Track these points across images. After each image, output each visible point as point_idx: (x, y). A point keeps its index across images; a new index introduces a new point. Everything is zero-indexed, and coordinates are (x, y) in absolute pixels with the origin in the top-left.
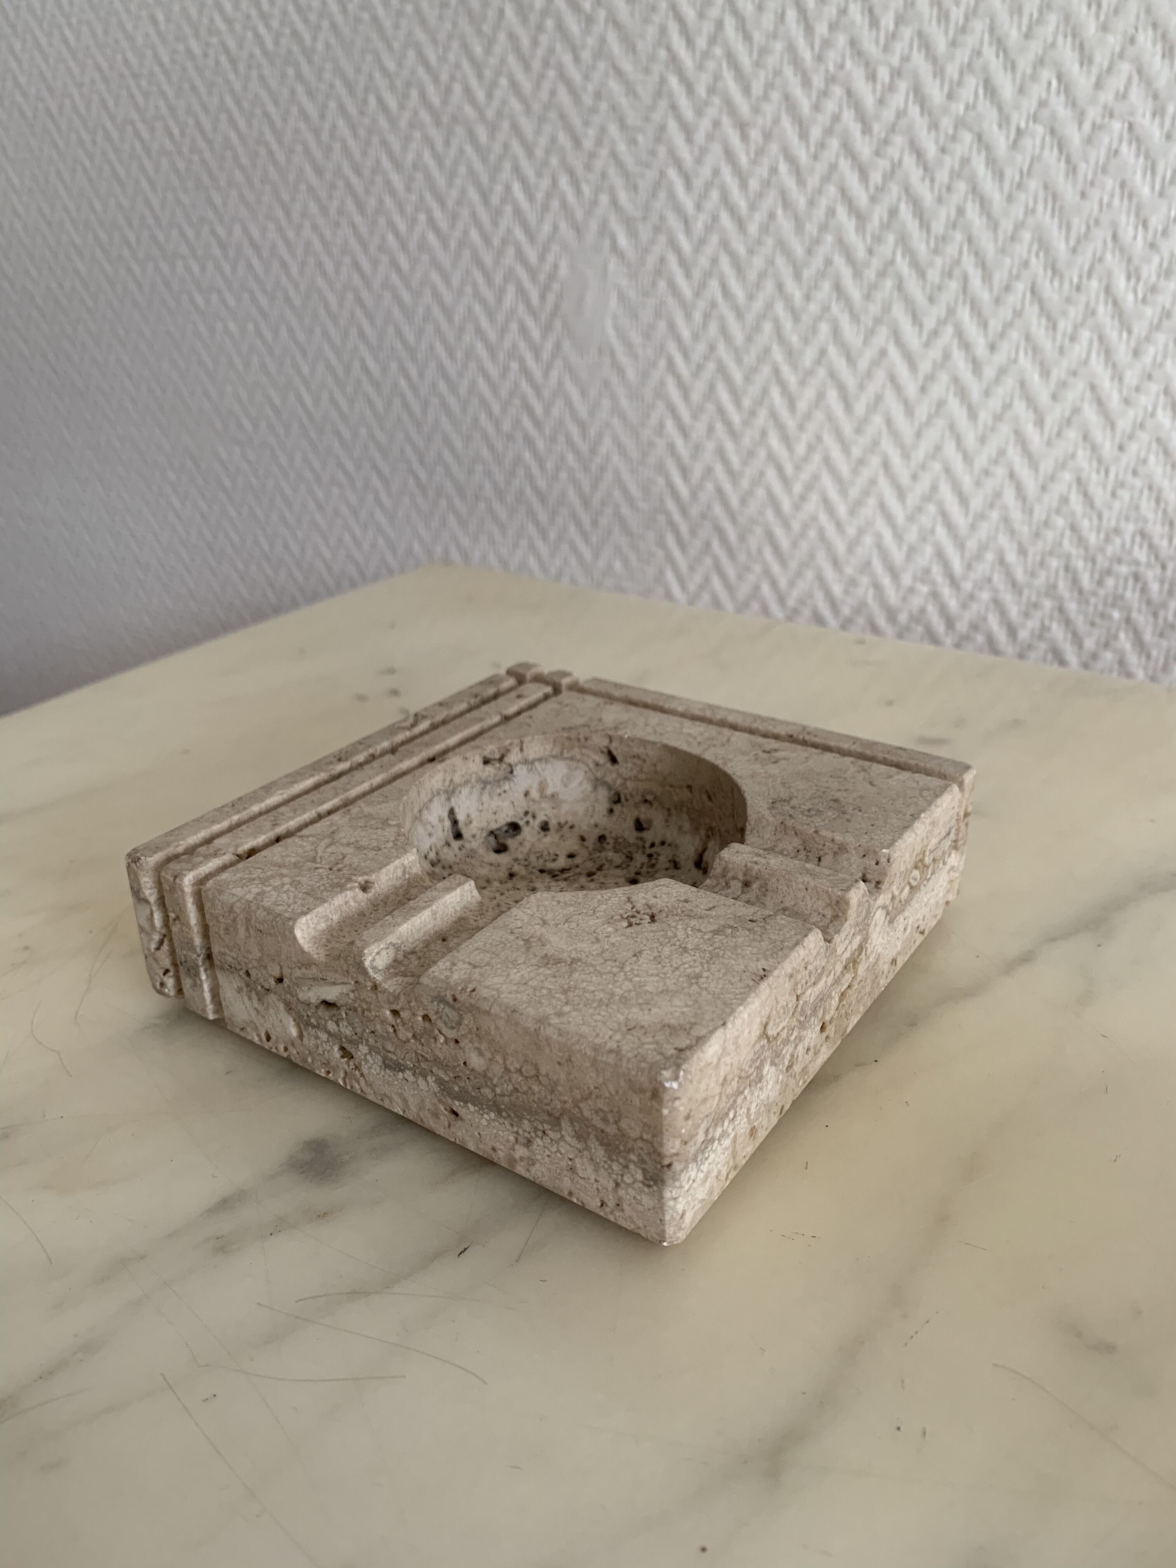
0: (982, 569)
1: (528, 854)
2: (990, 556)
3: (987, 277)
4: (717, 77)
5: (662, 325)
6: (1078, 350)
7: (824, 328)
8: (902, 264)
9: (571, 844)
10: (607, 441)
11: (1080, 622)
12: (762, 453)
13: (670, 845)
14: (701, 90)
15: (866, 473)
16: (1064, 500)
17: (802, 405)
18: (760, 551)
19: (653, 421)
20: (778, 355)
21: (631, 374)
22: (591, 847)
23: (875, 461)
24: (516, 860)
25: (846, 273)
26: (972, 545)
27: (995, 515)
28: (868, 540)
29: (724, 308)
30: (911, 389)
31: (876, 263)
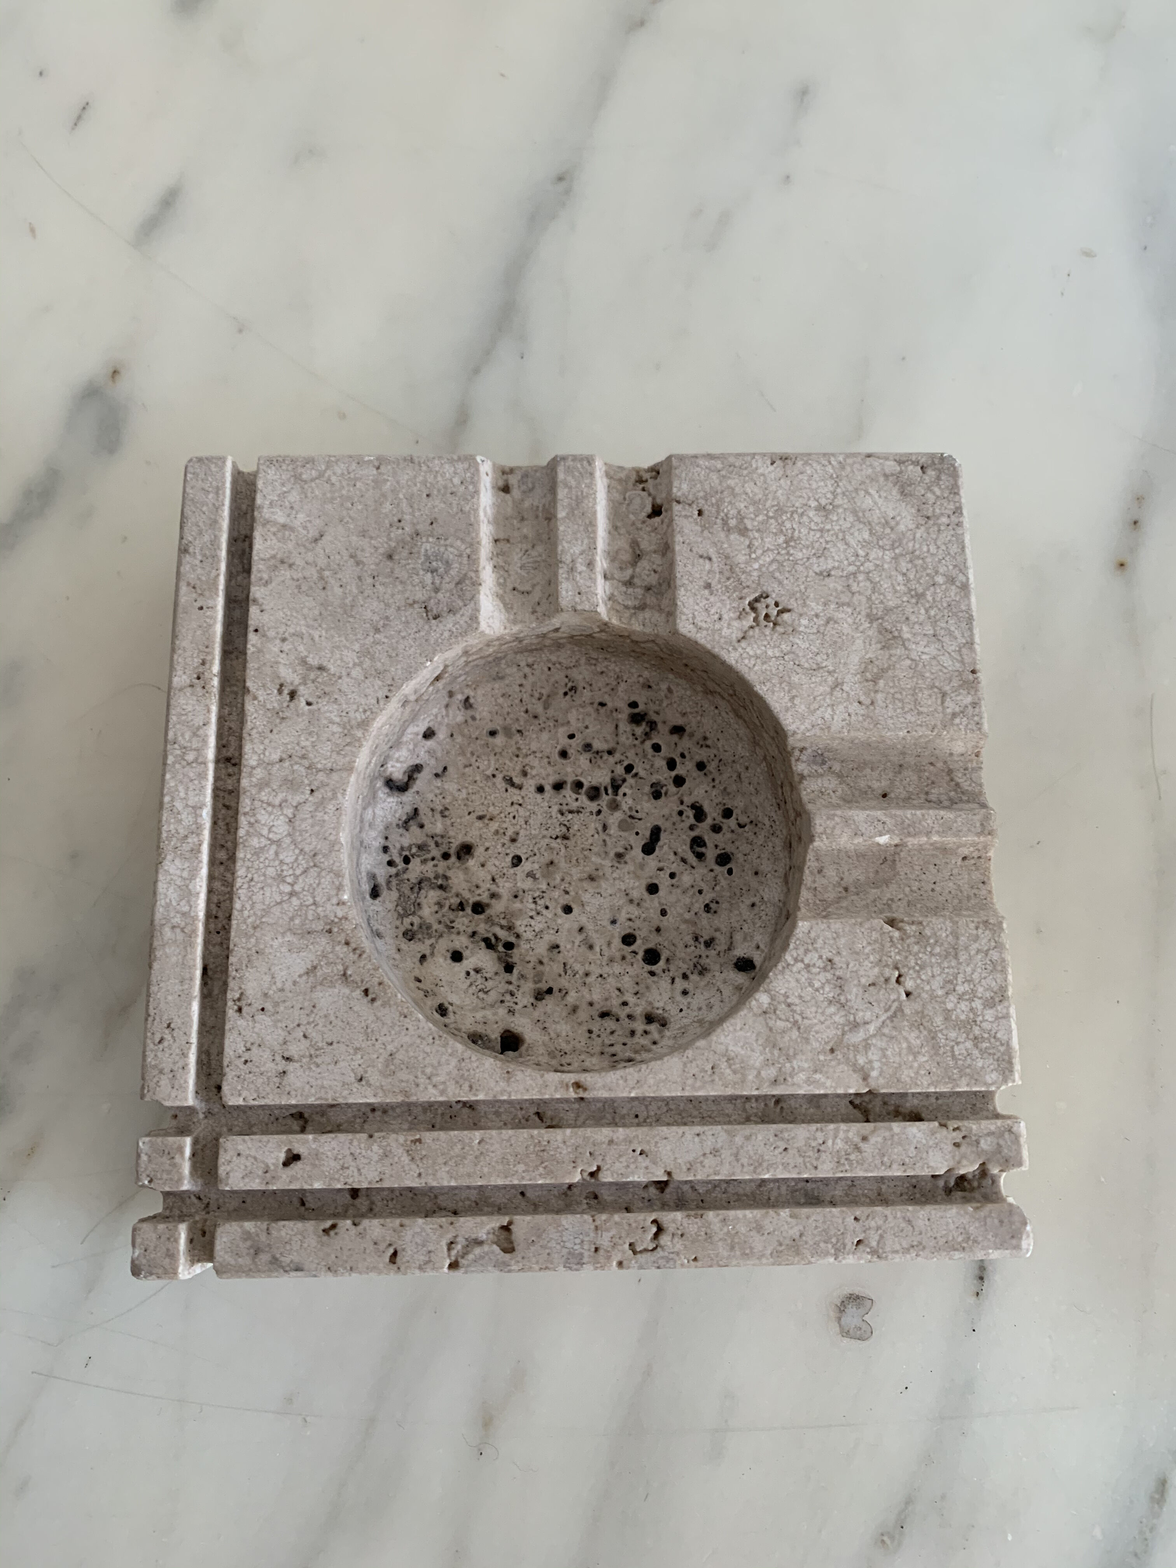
1: (492, 1006)
9: (440, 966)
13: (387, 838)
22: (428, 942)
24: (511, 1012)
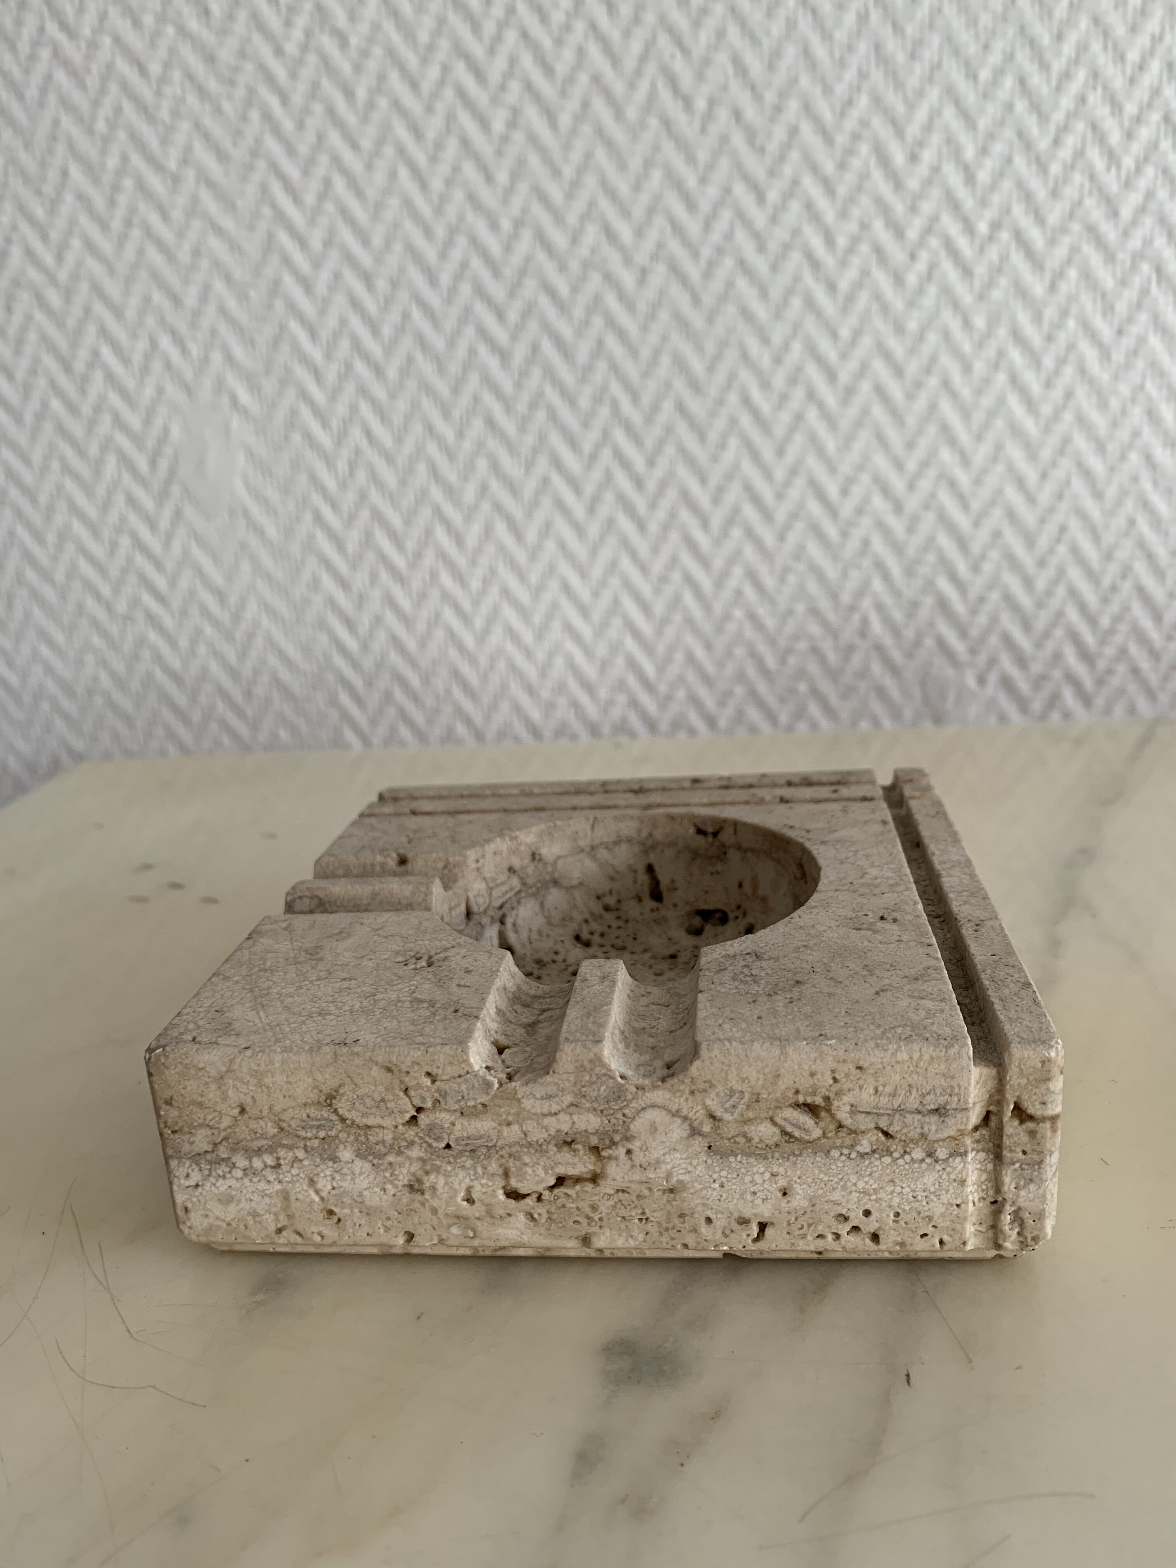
0: (674, 670)
2: (679, 657)
3: (635, 398)
4: (332, 232)
5: (303, 479)
6: (729, 456)
7: (482, 464)
8: (552, 396)
10: (252, 607)
11: (771, 700)
12: (435, 594)
14: (316, 244)
15: (547, 597)
16: (739, 593)
17: (471, 541)
18: (448, 691)
19: (306, 576)
20: (437, 494)
21: (272, 532)
23: (554, 585)
25: (497, 410)
26: (661, 649)
27: (678, 618)
28: (559, 662)
29: (370, 454)
30: (579, 511)
31: (525, 397)
